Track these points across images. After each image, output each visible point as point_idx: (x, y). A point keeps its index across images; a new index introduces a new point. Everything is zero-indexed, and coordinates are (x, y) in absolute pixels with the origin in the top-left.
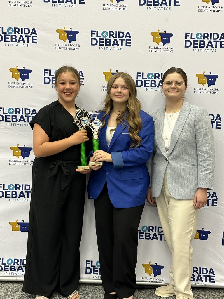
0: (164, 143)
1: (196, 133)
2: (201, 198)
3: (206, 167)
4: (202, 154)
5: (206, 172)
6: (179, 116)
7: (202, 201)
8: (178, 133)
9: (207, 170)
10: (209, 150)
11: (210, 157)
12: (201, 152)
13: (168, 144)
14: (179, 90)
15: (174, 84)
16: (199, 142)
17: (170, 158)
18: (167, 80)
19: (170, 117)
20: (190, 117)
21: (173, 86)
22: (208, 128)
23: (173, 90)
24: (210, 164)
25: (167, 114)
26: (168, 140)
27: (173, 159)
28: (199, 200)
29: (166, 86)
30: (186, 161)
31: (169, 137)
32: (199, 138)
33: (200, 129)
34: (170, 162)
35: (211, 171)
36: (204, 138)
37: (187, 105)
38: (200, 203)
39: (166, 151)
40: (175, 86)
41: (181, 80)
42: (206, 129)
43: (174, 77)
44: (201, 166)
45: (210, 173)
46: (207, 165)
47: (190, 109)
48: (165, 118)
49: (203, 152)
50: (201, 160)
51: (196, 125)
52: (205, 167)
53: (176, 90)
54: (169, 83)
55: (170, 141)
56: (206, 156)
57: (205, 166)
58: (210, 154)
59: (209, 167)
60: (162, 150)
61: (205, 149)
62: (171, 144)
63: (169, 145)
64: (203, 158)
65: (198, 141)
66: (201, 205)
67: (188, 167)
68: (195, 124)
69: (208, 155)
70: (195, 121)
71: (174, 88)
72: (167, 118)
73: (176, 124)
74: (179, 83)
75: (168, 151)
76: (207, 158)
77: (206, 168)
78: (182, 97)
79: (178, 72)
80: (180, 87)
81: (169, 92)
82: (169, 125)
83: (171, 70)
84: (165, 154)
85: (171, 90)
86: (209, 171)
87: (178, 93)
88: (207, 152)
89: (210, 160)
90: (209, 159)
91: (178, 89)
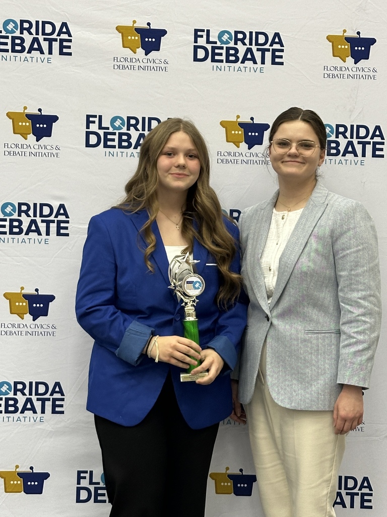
0: (264, 278)
1: (336, 258)
2: (347, 409)
3: (354, 338)
4: (347, 307)
5: (353, 349)
6: (301, 217)
7: (351, 415)
8: (294, 258)
9: (356, 343)
10: (364, 298)
11: (364, 315)
12: (344, 303)
13: (270, 281)
14: (305, 161)
15: (294, 145)
16: (342, 280)
17: (275, 313)
18: (279, 136)
19: (283, 219)
20: (322, 222)
21: (293, 150)
22: (363, 249)
23: (293, 160)
24: (364, 330)
25: (278, 213)
26: (272, 270)
27: (282, 316)
28: (342, 413)
29: (278, 151)
30: (311, 320)
31: (275, 266)
32: (342, 270)
33: (343, 250)
34: (275, 322)
35: (365, 345)
36: (351, 270)
37: (321, 193)
38: (345, 420)
39: (269, 297)
40: (297, 150)
41: (311, 137)
42: (358, 251)
43: (297, 129)
44: (345, 333)
45: (363, 350)
46: (357, 332)
47: (326, 203)
48: (273, 221)
49: (349, 302)
50: (344, 320)
51: (337, 240)
52: (351, 337)
53: (298, 160)
54: (284, 144)
55: (276, 273)
56: (355, 311)
57: (352, 334)
58: (365, 308)
59: (361, 337)
60: (258, 295)
61: (355, 295)
62: (277, 281)
63: (274, 283)
64: (349, 316)
65: (341, 276)
66: (347, 425)
67: (315, 335)
68: (332, 237)
69: (361, 311)
70: (332, 232)
71: (295, 156)
72: (277, 222)
73: (293, 234)
74: (305, 145)
75: (271, 298)
76: (358, 316)
77: (354, 340)
78: (312, 175)
79: (304, 120)
80: (308, 153)
81: (283, 162)
82: (279, 237)
83: (290, 115)
84: (265, 305)
85: (287, 159)
86: (360, 347)
87: (305, 168)
88: (357, 302)
89: (365, 322)
90: (363, 318)
91: (304, 158)
